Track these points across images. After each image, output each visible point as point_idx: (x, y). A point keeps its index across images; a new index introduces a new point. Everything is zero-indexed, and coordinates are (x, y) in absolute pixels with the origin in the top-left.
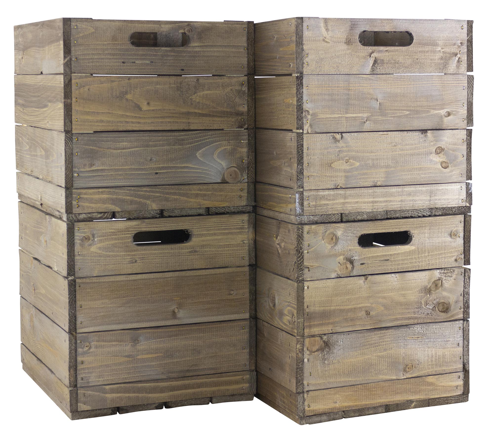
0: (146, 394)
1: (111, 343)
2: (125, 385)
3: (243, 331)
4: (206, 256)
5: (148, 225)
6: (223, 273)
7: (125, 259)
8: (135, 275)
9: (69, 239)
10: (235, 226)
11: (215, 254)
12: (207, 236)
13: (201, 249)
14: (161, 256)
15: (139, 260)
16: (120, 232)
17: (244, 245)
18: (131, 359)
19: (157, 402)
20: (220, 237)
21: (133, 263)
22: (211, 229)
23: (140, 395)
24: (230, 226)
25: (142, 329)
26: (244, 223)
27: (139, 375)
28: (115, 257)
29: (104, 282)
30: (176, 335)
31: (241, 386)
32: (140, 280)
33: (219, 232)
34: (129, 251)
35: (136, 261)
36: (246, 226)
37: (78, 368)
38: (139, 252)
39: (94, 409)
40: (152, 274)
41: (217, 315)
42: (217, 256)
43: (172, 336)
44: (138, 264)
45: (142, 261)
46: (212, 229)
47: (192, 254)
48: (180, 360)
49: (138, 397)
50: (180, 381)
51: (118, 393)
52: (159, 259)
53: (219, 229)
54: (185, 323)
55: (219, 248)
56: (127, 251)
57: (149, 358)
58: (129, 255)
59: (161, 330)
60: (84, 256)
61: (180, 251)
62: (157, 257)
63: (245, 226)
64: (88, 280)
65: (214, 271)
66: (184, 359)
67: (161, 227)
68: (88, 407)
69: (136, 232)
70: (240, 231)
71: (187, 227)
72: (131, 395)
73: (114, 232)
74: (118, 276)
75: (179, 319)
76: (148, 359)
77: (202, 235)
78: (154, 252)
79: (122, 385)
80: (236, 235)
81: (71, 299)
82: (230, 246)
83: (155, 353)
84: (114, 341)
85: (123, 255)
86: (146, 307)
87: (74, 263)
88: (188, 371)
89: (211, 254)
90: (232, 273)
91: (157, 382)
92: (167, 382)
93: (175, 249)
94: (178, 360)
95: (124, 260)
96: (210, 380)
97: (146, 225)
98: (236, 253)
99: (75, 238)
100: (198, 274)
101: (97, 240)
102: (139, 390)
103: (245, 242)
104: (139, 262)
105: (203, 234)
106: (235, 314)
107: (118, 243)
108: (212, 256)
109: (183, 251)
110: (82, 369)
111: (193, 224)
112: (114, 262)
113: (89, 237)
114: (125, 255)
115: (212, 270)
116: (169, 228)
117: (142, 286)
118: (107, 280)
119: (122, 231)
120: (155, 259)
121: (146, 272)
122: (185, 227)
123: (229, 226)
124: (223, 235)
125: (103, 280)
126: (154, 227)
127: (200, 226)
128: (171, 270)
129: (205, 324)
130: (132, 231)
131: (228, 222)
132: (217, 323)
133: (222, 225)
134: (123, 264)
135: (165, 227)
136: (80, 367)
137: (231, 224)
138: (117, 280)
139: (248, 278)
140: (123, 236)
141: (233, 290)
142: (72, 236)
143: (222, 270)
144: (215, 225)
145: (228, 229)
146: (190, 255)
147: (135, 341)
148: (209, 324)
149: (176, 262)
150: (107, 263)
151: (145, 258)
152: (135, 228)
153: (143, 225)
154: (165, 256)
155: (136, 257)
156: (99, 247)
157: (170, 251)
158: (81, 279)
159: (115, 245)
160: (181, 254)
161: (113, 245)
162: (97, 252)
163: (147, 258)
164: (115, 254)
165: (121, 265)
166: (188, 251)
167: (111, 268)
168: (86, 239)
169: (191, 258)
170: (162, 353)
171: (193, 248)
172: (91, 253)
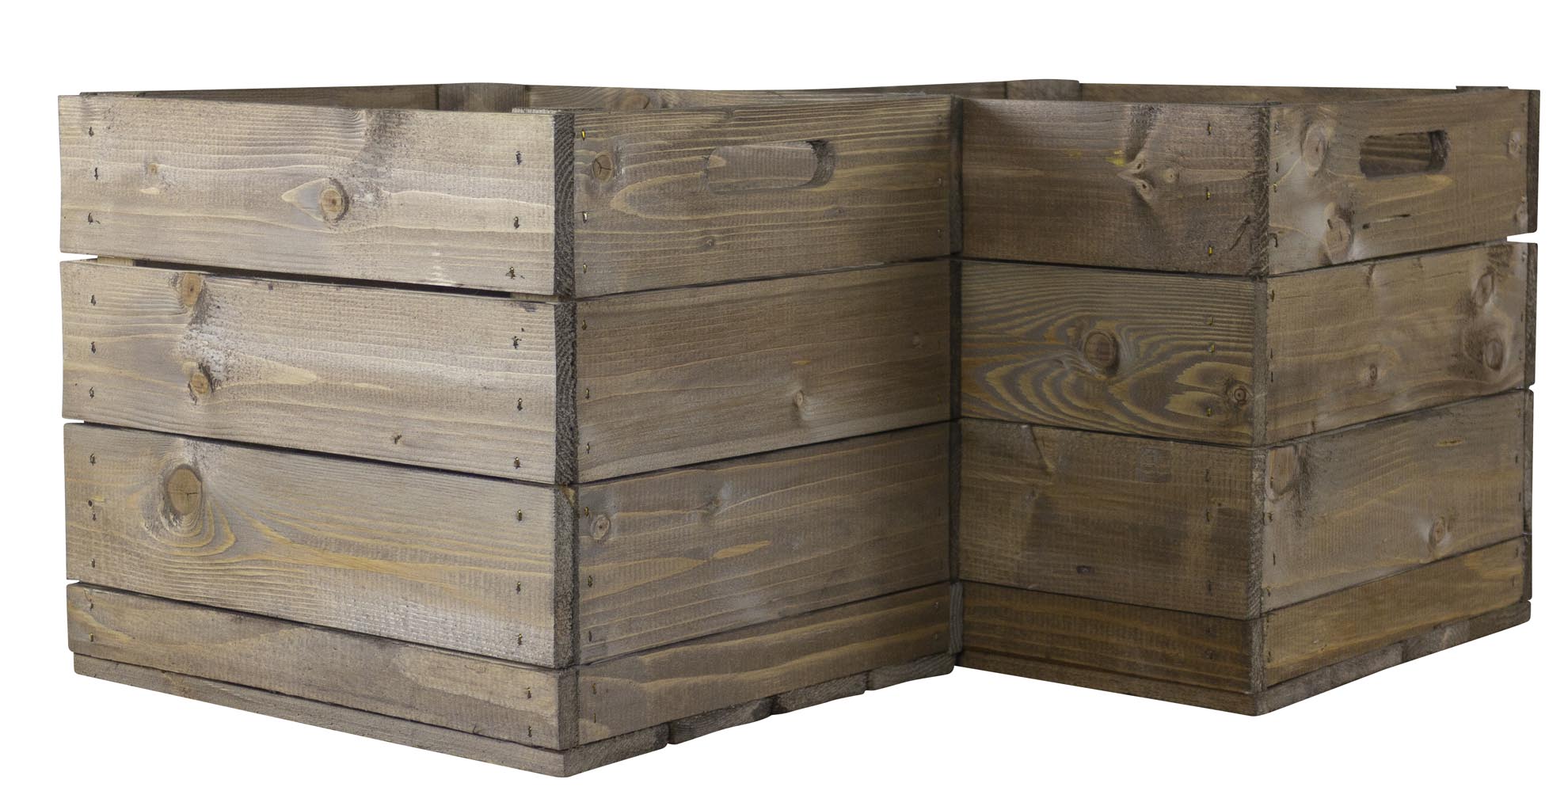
0: (732, 675)
1: (657, 513)
2: (687, 648)
4: (864, 226)
5: (740, 125)
6: (899, 281)
7: (689, 235)
9: (559, 167)
10: (922, 132)
11: (882, 219)
12: (866, 164)
13: (853, 203)
14: (768, 227)
15: (720, 239)
16: (679, 145)
17: (941, 192)
18: (700, 562)
19: (757, 696)
20: (891, 167)
21: (706, 248)
22: (873, 142)
23: (719, 678)
24: (913, 133)
25: (725, 464)
26: (940, 124)
28: (666, 229)
29: (641, 312)
30: (800, 480)
31: (932, 629)
32: (722, 303)
33: (889, 150)
34: (697, 210)
35: (713, 243)
37: (582, 600)
38: (721, 214)
39: (617, 733)
40: (749, 285)
42: (886, 227)
43: (790, 483)
44: (717, 251)
45: (727, 242)
46: (877, 142)
47: (833, 219)
48: (808, 558)
49: (715, 684)
50: (809, 623)
51: (671, 675)
52: (763, 235)
53: (890, 143)
54: (818, 440)
55: (889, 202)
56: (692, 210)
57: (741, 555)
58: (698, 223)
59: (766, 465)
60: (596, 227)
61: (809, 210)
62: (759, 228)
63: (943, 134)
64: (604, 307)
65: (879, 273)
66: (816, 555)
67: (769, 132)
68: (604, 728)
70: (932, 147)
71: (824, 134)
72: (700, 680)
73: (665, 147)
74: (673, 293)
75: (806, 426)
76: (738, 559)
77: (853, 160)
78: (753, 212)
79: (682, 649)
80: (924, 161)
81: (561, 371)
82: (911, 194)
83: (755, 540)
84: (664, 507)
85: (683, 221)
86: (735, 393)
87: (572, 249)
88: (824, 591)
89: (874, 221)
91: (757, 634)
92: (779, 630)
93: (799, 204)
94: (803, 559)
95: (687, 240)
96: (869, 616)
97: (736, 126)
98: (924, 216)
99: (576, 163)
101: (626, 171)
102: (715, 664)
103: (944, 182)
104: (720, 247)
105: (856, 156)
107: (674, 183)
108: (875, 225)
109: (815, 209)
110: (589, 602)
111: (837, 126)
112: (665, 246)
113: (607, 161)
114: (688, 221)
116: (787, 137)
117: (726, 324)
118: (648, 306)
119: (684, 145)
120: (756, 235)
121: (736, 276)
122: (820, 134)
123: (910, 133)
125: (638, 306)
126: (752, 133)
127: (852, 132)
129: (859, 440)
130: (705, 144)
131: (909, 120)
132: (885, 436)
133: (896, 128)
134: (684, 252)
135: (779, 132)
136: (585, 596)
137: (916, 126)
138: (672, 303)
139: (948, 294)
140: (686, 159)
141: (917, 333)
142: (566, 158)
143: (895, 272)
144: (882, 129)
145: (908, 141)
146: (829, 223)
147: (711, 503)
148: (868, 439)
149: (799, 247)
150: (648, 250)
151: (733, 232)
152: (711, 133)
153: (730, 126)
154: (777, 227)
155: (713, 228)
156: (631, 196)
157: (788, 211)
158: (587, 304)
159: (667, 191)
160: (812, 219)
161: (661, 189)
162: (625, 211)
163: (737, 232)
164: (667, 218)
165: (681, 255)
166: (826, 211)
167: (657, 265)
168: (601, 168)
169: (831, 231)
170: (769, 539)
171: (836, 202)
172: (612, 217)
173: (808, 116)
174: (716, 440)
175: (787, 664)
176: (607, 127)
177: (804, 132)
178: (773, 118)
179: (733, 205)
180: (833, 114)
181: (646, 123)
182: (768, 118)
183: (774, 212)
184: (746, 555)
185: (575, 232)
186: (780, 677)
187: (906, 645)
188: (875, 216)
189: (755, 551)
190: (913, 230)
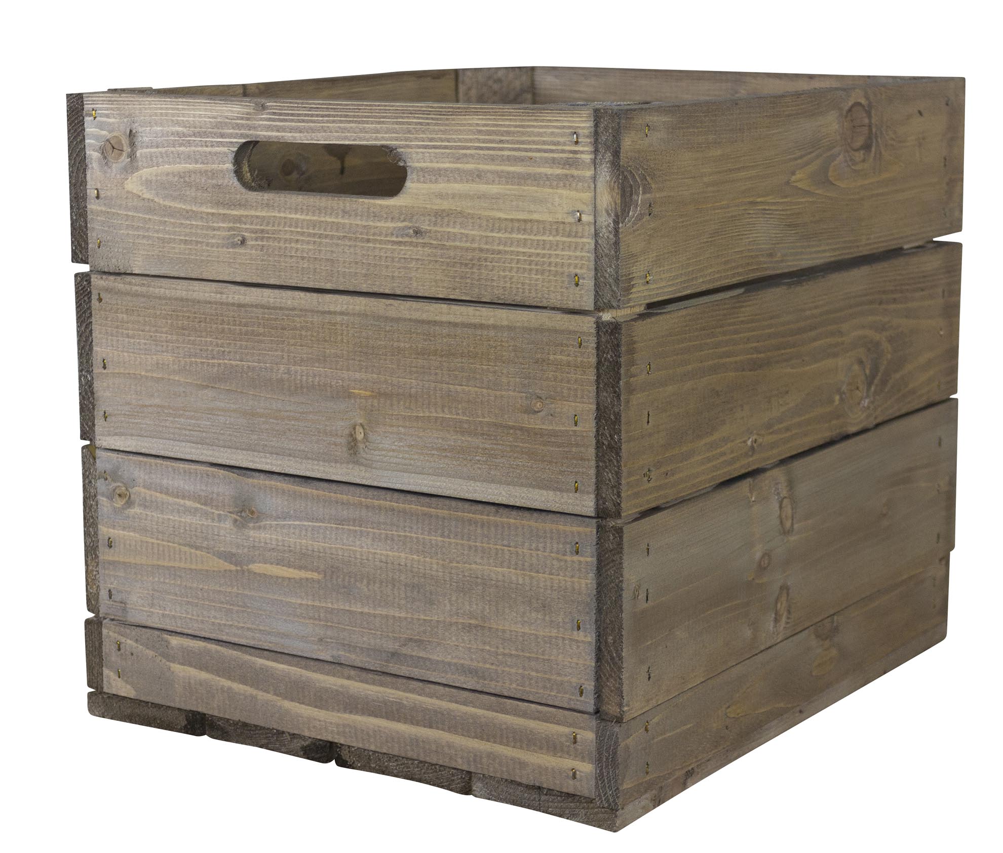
0: (275, 697)
1: (182, 502)
2: (219, 648)
3: (576, 558)
4: (452, 253)
5: (274, 120)
6: (510, 328)
7: (214, 229)
8: (243, 289)
9: (72, 143)
10: (545, 151)
11: (481, 250)
12: (456, 181)
13: (435, 224)
14: (314, 235)
15: (252, 239)
16: (200, 134)
17: (580, 229)
18: (233, 568)
19: (306, 733)
20: (494, 189)
21: (234, 245)
22: (465, 155)
23: (261, 696)
24: (530, 150)
25: (262, 476)
26: (577, 143)
27: (254, 626)
28: (187, 219)
29: (160, 298)
30: (360, 521)
31: (568, 762)
32: (256, 306)
33: (492, 167)
34: (223, 204)
35: (243, 242)
36: (587, 158)
37: (101, 558)
38: (253, 213)
39: (142, 699)
40: (290, 293)
41: (486, 480)
42: (486, 260)
43: (347, 521)
44: (248, 251)
45: (260, 243)
46: (472, 156)
47: (407, 239)
48: (372, 611)
49: (253, 698)
50: (374, 684)
51: (201, 668)
52: (308, 243)
53: (493, 159)
54: (385, 485)
55: (492, 231)
56: (218, 204)
57: (283, 578)
58: (225, 218)
59: (315, 492)
60: (110, 206)
61: (371, 223)
62: (303, 234)
63: (583, 156)
64: (119, 284)
65: (478, 313)
66: (384, 611)
67: (313, 130)
68: (128, 687)
69: (244, 141)
70: (565, 171)
71: (391, 139)
72: (237, 687)
73: (184, 135)
74: (196, 285)
75: (369, 466)
76: (280, 580)
77: (437, 174)
78: (293, 216)
79: (213, 647)
80: (551, 187)
82: (529, 226)
83: (300, 568)
84: (189, 498)
85: (208, 214)
86: (274, 405)
87: (86, 223)
88: (395, 655)
89: (467, 249)
90: (536, 329)
91: (306, 668)
92: (334, 675)
93: (356, 215)
94: (366, 610)
95: (211, 233)
96: (463, 708)
97: (269, 120)
98: (550, 256)
99: (87, 141)
100: (424, 316)
101: (141, 154)
102: (258, 679)
103: (583, 218)
104: (253, 247)
105: (439, 169)
106: (548, 488)
107: (195, 172)
108: (470, 255)
109: (379, 224)
110: (109, 563)
111: (409, 132)
112: (185, 236)
113: (120, 142)
114: (213, 214)
115: (470, 310)
116: (338, 138)
117: (261, 330)
118: (167, 292)
119: (206, 134)
120: (297, 241)
121: (272, 281)
122: (383, 139)
123: (526, 150)
124: (507, 183)
125: (157, 291)
126: (291, 130)
127: (431, 140)
129: (447, 502)
130: (230, 136)
131: (523, 134)
132: (488, 508)
133: (501, 141)
134: (207, 244)
135: (325, 131)
136: (104, 555)
137: (534, 142)
138: (195, 295)
139: (593, 360)
140: (209, 149)
141: (538, 397)
142: (78, 135)
143: (503, 316)
144: (479, 140)
145: (521, 160)
146: (400, 243)
147: (244, 510)
148: (460, 504)
149: (356, 263)
150: (167, 236)
151: (268, 234)
152: (237, 124)
153: (261, 119)
154: (326, 237)
155: (243, 226)
156: (147, 180)
157: (340, 220)
158: (102, 278)
159: (187, 179)
160: (374, 234)
161: (181, 177)
162: (140, 194)
163: (273, 234)
164: (189, 208)
165: (204, 247)
166: (395, 228)
167: (176, 253)
168: (114, 148)
169: (403, 252)
170: (319, 573)
171: (410, 220)
172: (127, 198)
173: (366, 117)
174: (249, 448)
175: (346, 716)
176: (118, 109)
177: (362, 135)
178: (317, 116)
179: (268, 205)
180: (402, 118)
181: (161, 109)
182: (312, 116)
183: (323, 219)
184: (289, 579)
185: (88, 207)
186: (338, 725)
187: (523, 765)
188: (468, 245)
189: (301, 579)
190: (531, 270)
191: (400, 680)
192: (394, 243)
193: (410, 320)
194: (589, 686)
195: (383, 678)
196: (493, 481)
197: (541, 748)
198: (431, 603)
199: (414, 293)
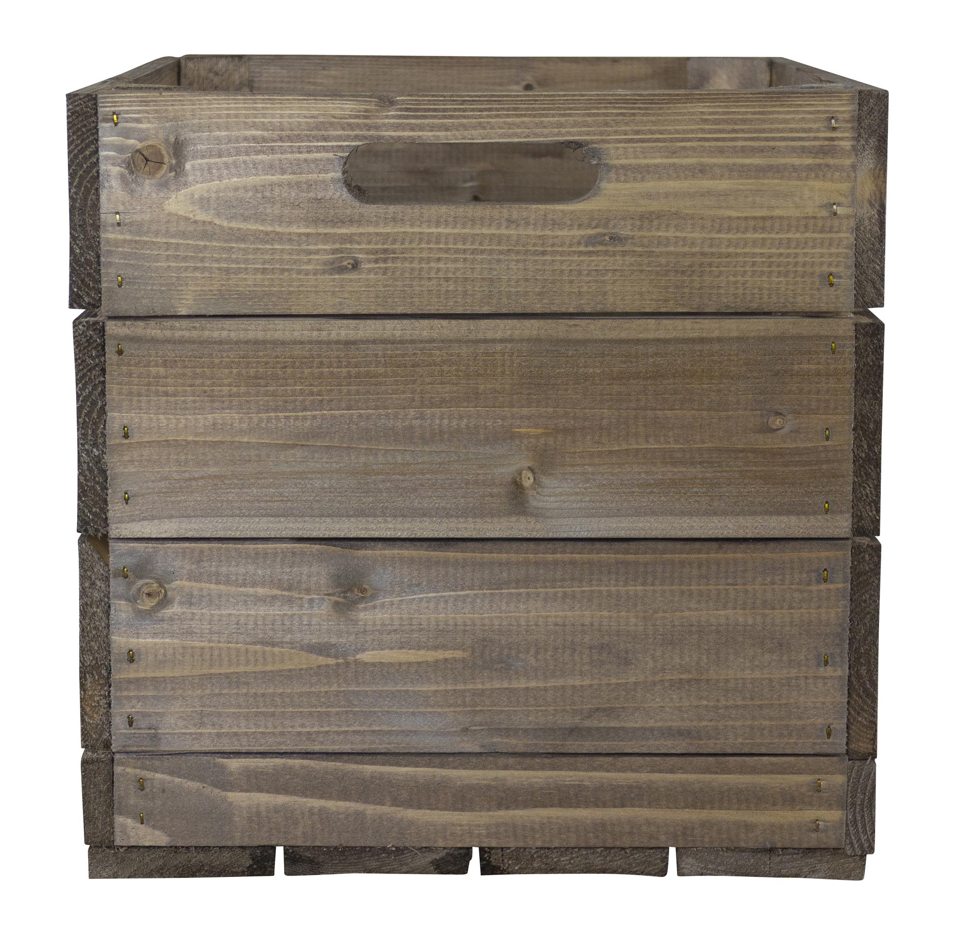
0: (393, 809)
1: (251, 590)
2: (305, 762)
3: (823, 586)
4: (663, 261)
5: (407, 117)
6: (739, 339)
7: (310, 253)
9: (76, 156)
10: (793, 139)
11: (703, 254)
12: (669, 178)
13: (640, 228)
14: (465, 251)
15: (369, 261)
16: (290, 138)
17: (836, 223)
18: (331, 661)
19: (441, 843)
20: (723, 185)
21: (342, 270)
22: (684, 148)
23: (371, 810)
24: (773, 139)
25: (380, 545)
26: (834, 129)
27: (364, 728)
28: (267, 242)
29: (221, 343)
30: (527, 582)
31: (809, 815)
32: (374, 342)
33: (721, 160)
34: (325, 222)
35: (355, 265)
36: (847, 145)
37: (116, 677)
38: (371, 229)
39: (180, 844)
40: (426, 322)
41: (706, 513)
42: (710, 265)
43: (507, 584)
44: (364, 276)
45: (382, 265)
46: (694, 149)
47: (600, 248)
48: (541, 684)
49: (360, 815)
50: (542, 768)
51: (277, 791)
52: (456, 261)
53: (721, 151)
54: (565, 535)
55: (719, 231)
56: (316, 222)
57: (410, 664)
58: (326, 238)
59: (459, 555)
60: (139, 233)
61: (549, 233)
62: (447, 251)
63: (842, 143)
64: (153, 330)
65: (697, 326)
66: (560, 682)
67: (465, 127)
68: (157, 833)
69: (357, 144)
70: (818, 161)
71: (580, 134)
72: (332, 805)
73: (264, 140)
74: (279, 322)
75: (538, 515)
76: (404, 667)
77: (642, 172)
78: (433, 230)
80: (799, 178)
82: (768, 223)
83: (436, 648)
84: (263, 585)
85: (300, 235)
86: (399, 459)
87: (99, 257)
88: (574, 731)
89: (685, 255)
90: (775, 338)
91: (442, 766)
92: (484, 768)
93: (527, 224)
94: (533, 684)
95: (305, 258)
96: (670, 777)
97: (400, 117)
98: (796, 255)
99: (102, 153)
100: (623, 335)
101: (193, 166)
102: (367, 791)
103: (840, 210)
104: (370, 271)
105: (648, 166)
106: (789, 513)
107: (280, 185)
108: (687, 261)
109: (559, 233)
110: (129, 681)
111: (606, 124)
112: (264, 263)
113: (158, 153)
114: (308, 235)
115: (688, 323)
116: (502, 136)
117: (381, 370)
118: (233, 335)
119: (299, 138)
120: (439, 259)
121: (400, 310)
122: (569, 133)
123: (767, 139)
124: (741, 177)
125: (216, 334)
126: (432, 128)
127: (637, 132)
128: (504, 311)
129: (651, 544)
130: (339, 138)
131: (764, 121)
132: (707, 545)
134: (299, 272)
135: (484, 128)
136: (121, 673)
137: (778, 130)
138: (278, 335)
139: (851, 366)
140: (304, 156)
141: (778, 414)
142: (88, 146)
143: (732, 327)
144: (703, 131)
145: (761, 150)
146: (590, 253)
147: (350, 590)
148: (670, 545)
149: (527, 280)
150: (233, 266)
151: (395, 253)
152: (349, 125)
153: (387, 117)
154: (482, 252)
155: (357, 246)
156: (201, 199)
157: (504, 231)
158: (124, 325)
159: (268, 194)
160: (553, 245)
161: (257, 191)
162: (191, 216)
163: (402, 253)
164: (269, 229)
165: (294, 276)
166: (583, 237)
167: (249, 286)
168: (147, 160)
169: (593, 264)
170: (464, 650)
171: (606, 226)
172: (168, 222)
173: (544, 109)
174: (360, 513)
175: (501, 813)
176: (156, 111)
177: (537, 131)
178: (473, 110)
179: (394, 219)
180: (598, 108)
181: (227, 109)
182: (465, 110)
183: (477, 231)
184: (419, 663)
185: (103, 236)
186: (487, 827)
187: (749, 827)
188: (687, 249)
189: (437, 661)
190: (771, 272)
191: (581, 759)
192: (581, 253)
193: (603, 341)
194: (840, 725)
195: (556, 760)
196: (715, 513)
197: (774, 805)
198: (627, 663)
199: (609, 308)
